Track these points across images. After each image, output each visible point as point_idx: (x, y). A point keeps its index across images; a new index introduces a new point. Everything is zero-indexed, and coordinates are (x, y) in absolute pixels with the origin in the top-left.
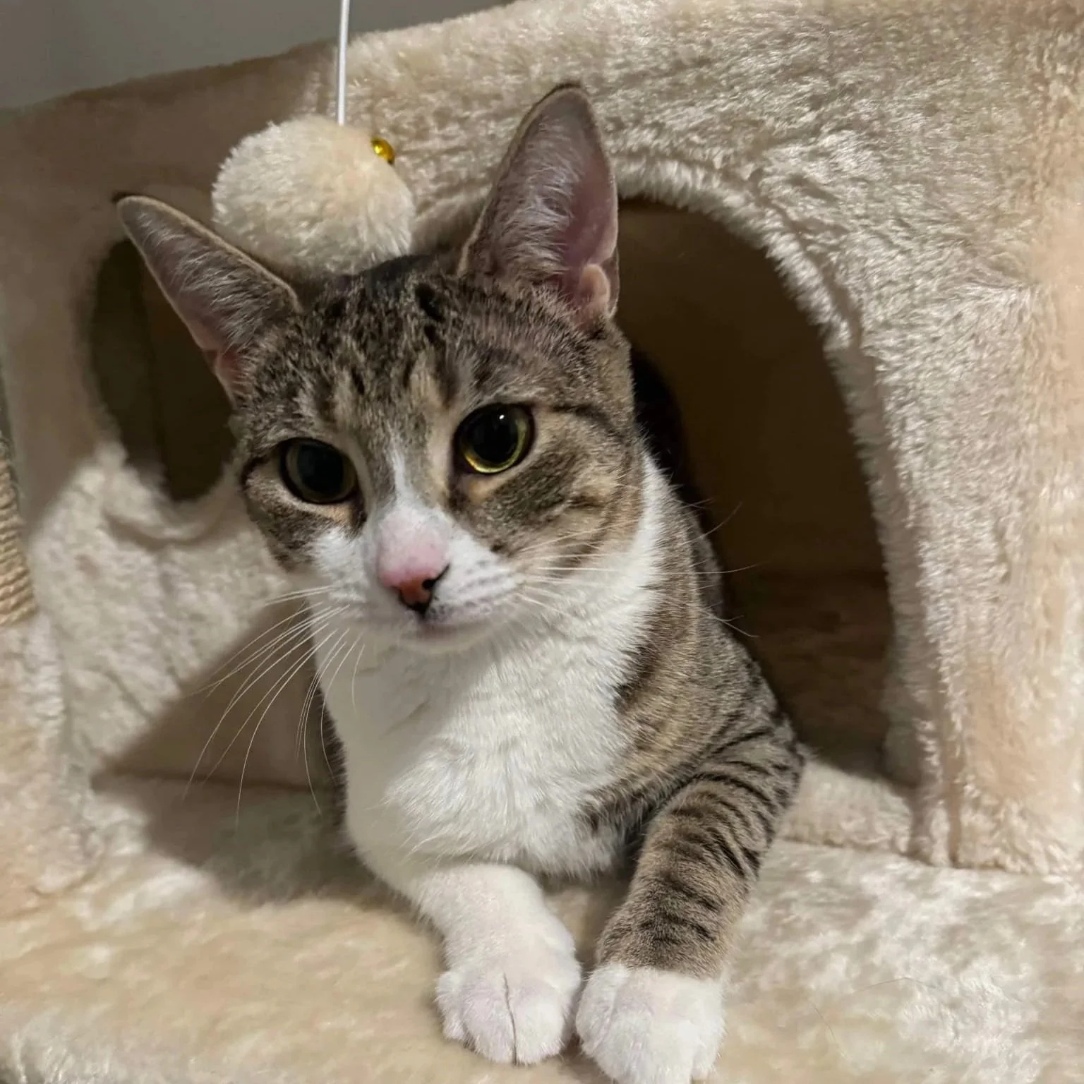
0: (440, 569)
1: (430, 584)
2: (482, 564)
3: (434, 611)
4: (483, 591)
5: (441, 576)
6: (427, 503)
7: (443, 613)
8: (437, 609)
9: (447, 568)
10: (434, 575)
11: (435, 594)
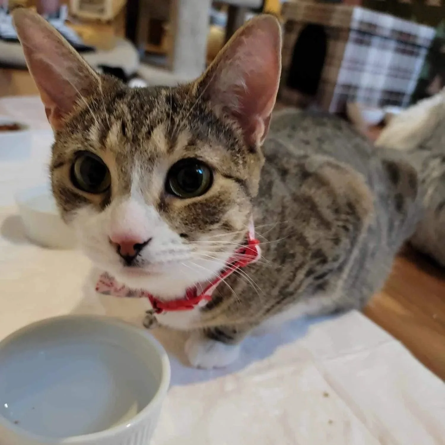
0: (146, 239)
1: (139, 247)
2: (173, 242)
3: (138, 261)
4: (170, 257)
5: (146, 243)
6: (147, 202)
7: (143, 264)
8: (140, 261)
9: (150, 239)
10: (141, 242)
11: (140, 253)
